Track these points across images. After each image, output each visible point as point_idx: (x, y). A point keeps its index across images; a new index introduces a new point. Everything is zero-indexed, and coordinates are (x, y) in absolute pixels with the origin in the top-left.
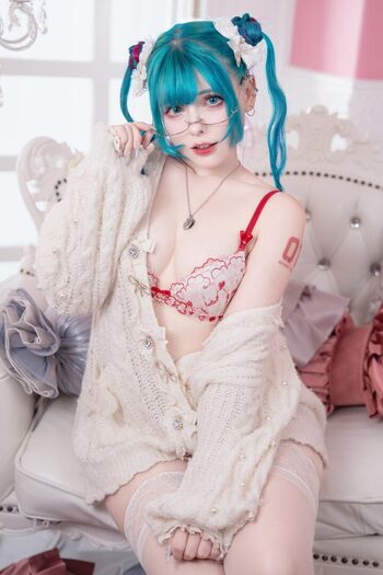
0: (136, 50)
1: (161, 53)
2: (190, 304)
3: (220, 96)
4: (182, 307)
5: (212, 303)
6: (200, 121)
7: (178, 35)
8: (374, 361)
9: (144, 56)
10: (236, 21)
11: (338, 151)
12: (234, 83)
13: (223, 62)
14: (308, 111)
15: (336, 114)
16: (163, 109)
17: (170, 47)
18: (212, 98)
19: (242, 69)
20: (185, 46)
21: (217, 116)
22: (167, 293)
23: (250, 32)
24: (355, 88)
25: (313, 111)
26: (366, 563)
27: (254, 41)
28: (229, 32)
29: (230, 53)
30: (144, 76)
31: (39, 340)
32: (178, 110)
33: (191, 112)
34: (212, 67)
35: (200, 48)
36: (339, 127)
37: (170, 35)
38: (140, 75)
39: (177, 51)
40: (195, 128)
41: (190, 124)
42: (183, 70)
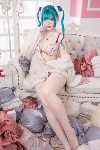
0: (41, 8)
1: (45, 10)
2: (47, 52)
3: (53, 19)
4: (46, 53)
5: (51, 52)
6: (49, 23)
7: (48, 7)
8: (81, 65)
9: (42, 9)
10: (58, 7)
11: (77, 30)
12: (56, 17)
13: (55, 13)
14: (71, 23)
15: (76, 24)
16: (43, 19)
17: (46, 9)
18: (52, 19)
19: (57, 15)
20: (49, 9)
21: (52, 22)
22: (43, 51)
23: (60, 9)
24: (81, 19)
25: (72, 23)
26: (79, 97)
27: (60, 11)
28: (56, 8)
29: (56, 12)
30: (41, 13)
31: (25, 62)
32: (46, 20)
33: (48, 21)
34: (53, 14)
35: (51, 10)
36: (77, 26)
37: (46, 7)
38: (40, 13)
39: (47, 10)
40: (48, 24)
41: (47, 23)
42: (48, 13)
